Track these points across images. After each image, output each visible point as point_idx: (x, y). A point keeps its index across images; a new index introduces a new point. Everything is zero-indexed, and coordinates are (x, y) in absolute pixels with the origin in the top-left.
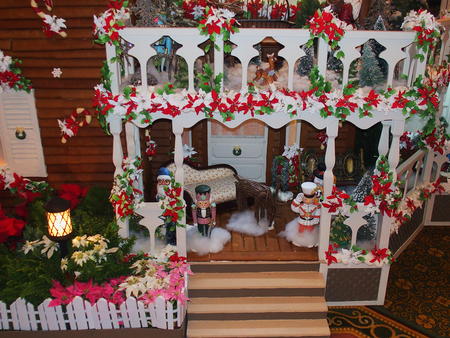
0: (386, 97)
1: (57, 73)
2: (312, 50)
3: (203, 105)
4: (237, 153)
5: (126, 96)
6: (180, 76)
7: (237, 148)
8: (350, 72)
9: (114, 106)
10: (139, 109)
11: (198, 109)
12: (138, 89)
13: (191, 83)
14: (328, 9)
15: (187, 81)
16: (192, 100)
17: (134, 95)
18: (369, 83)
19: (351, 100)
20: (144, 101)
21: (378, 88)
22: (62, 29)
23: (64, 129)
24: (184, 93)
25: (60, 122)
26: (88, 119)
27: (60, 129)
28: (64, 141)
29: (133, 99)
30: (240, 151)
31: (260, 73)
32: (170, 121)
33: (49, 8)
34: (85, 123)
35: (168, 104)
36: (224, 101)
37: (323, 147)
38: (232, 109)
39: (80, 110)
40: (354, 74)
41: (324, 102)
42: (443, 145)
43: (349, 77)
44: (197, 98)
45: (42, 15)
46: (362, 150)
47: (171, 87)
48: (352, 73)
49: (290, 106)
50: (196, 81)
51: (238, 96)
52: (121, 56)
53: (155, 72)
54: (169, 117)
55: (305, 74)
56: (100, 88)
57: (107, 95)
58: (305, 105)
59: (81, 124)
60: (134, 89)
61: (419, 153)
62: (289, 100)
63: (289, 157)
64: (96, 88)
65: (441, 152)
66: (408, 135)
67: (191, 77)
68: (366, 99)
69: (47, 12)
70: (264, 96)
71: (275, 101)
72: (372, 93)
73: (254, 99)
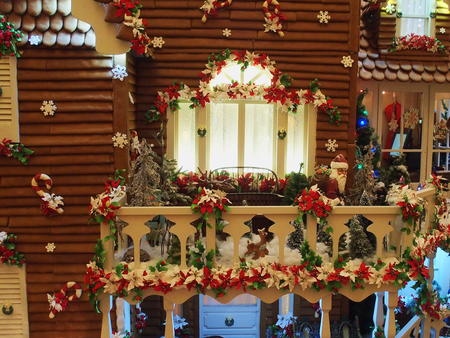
0: (377, 270)
1: (51, 247)
2: (302, 223)
3: (194, 281)
4: (229, 323)
5: (118, 273)
6: (173, 252)
7: (230, 318)
8: (340, 245)
9: (105, 284)
10: (131, 287)
11: (190, 285)
12: (131, 266)
13: (183, 259)
14: (314, 188)
15: (179, 258)
16: (183, 277)
17: (126, 272)
18: (359, 256)
19: (342, 274)
20: (135, 279)
21: (369, 260)
22: (60, 206)
23: (53, 304)
24: (176, 269)
25: (49, 296)
26: (79, 293)
27: (49, 303)
28: (52, 316)
29: (125, 277)
30: (232, 321)
31: (251, 247)
32: (162, 298)
33: (48, 187)
34: (75, 298)
35: (160, 281)
36: (216, 277)
37: (317, 315)
38: (224, 285)
39: (71, 284)
40: (344, 247)
41: (315, 276)
42: (438, 310)
43: (340, 250)
44: (189, 275)
45: (41, 193)
46: (356, 317)
47: (163, 264)
48: (342, 245)
49: (282, 281)
50: (188, 256)
51: (229, 272)
52: (116, 235)
53: (147, 248)
54: (160, 294)
55: (296, 247)
56: (92, 265)
57: (98, 273)
58: (297, 279)
59: (71, 298)
60: (126, 266)
61: (415, 319)
62: (280, 275)
63: (282, 326)
64: (88, 265)
65: (437, 316)
66: (402, 300)
67: (183, 253)
68: (357, 272)
69: (46, 191)
70: (255, 272)
71: (268, 276)
72: (362, 266)
73: (246, 275)
